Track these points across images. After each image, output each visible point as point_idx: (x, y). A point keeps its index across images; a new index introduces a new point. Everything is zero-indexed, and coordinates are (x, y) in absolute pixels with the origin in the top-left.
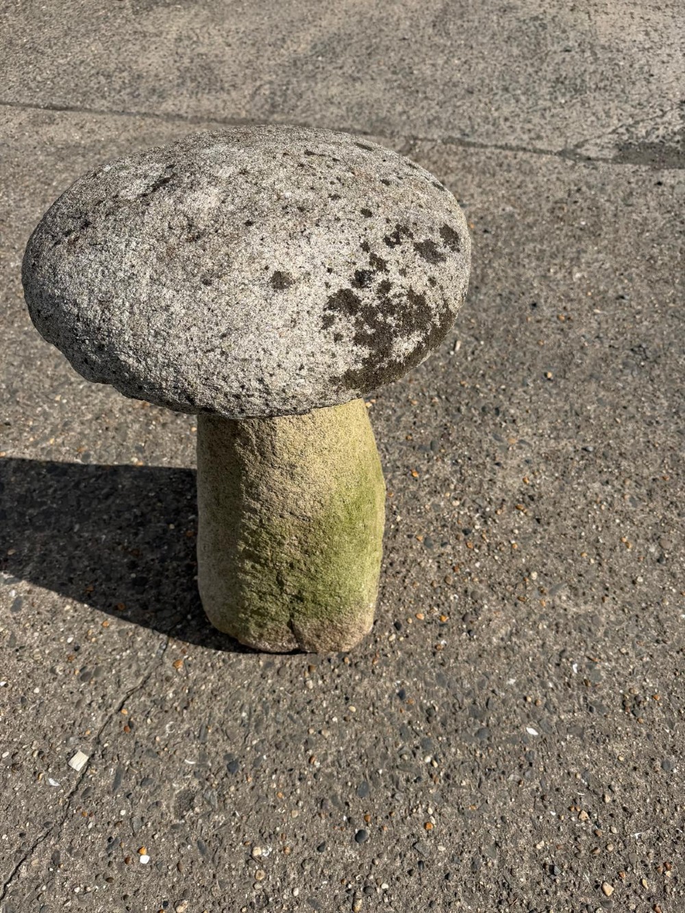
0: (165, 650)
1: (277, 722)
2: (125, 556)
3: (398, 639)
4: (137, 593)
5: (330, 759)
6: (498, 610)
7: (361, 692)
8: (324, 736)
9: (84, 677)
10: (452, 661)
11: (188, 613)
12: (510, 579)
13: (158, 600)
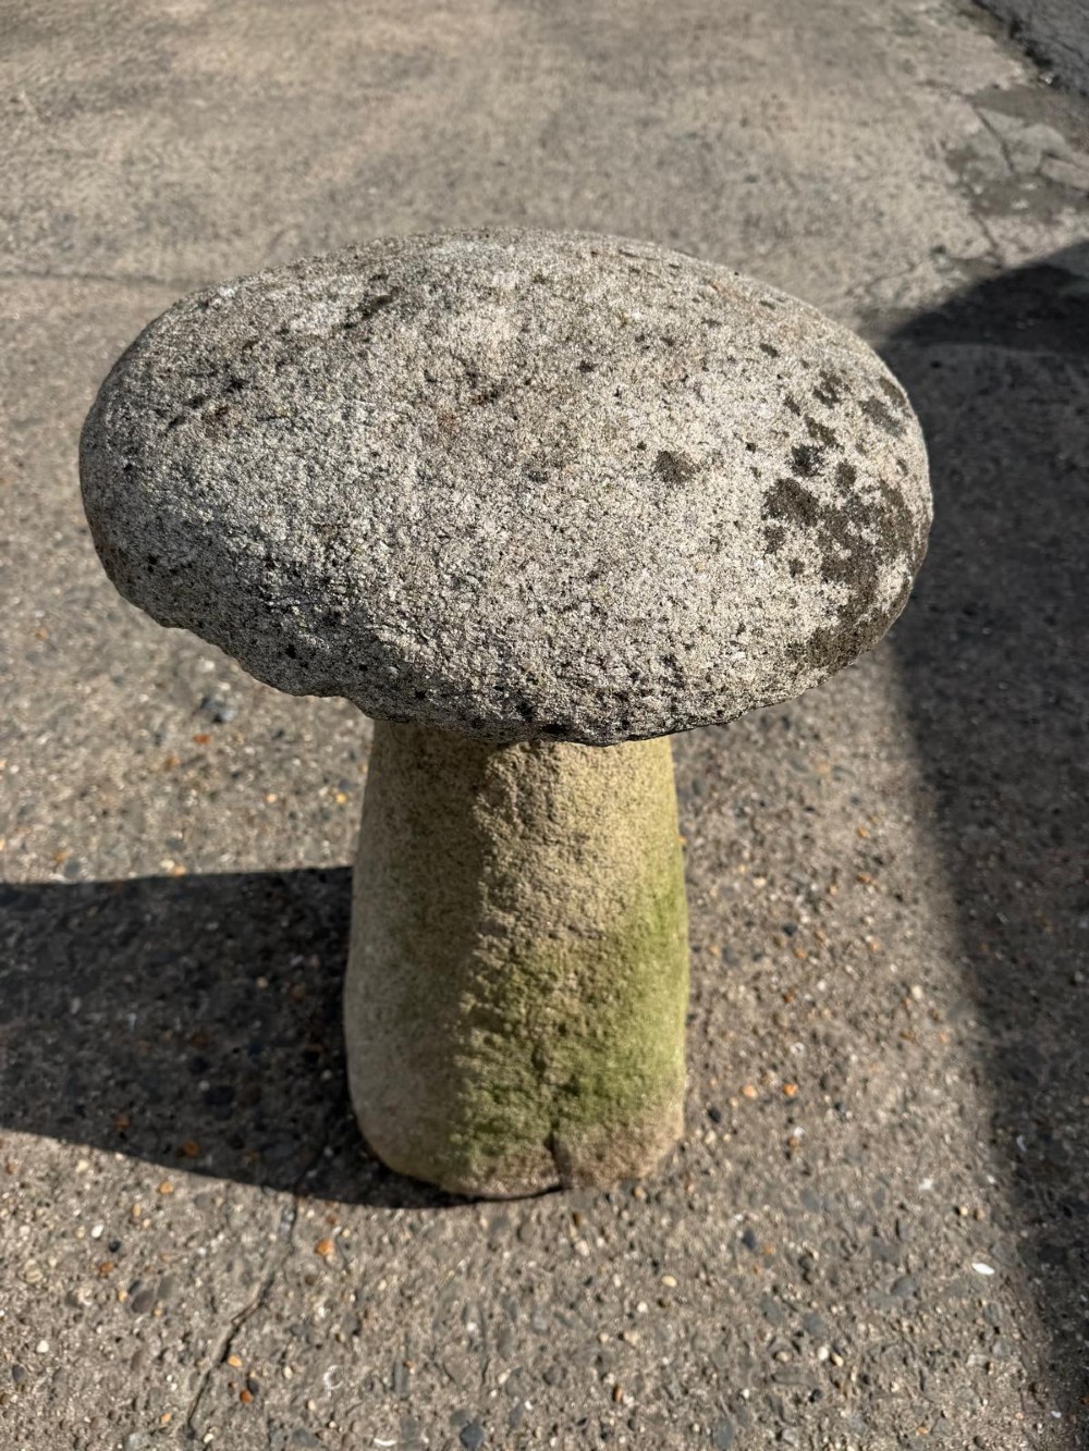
0: (293, 1223)
1: (537, 1332)
2: (180, 1050)
3: (720, 1138)
4: (219, 1118)
5: (649, 1385)
6: (874, 1062)
7: (678, 1246)
8: (628, 1344)
9: (139, 1303)
10: (820, 1163)
11: (325, 1144)
12: (879, 1004)
13: (261, 1128)
